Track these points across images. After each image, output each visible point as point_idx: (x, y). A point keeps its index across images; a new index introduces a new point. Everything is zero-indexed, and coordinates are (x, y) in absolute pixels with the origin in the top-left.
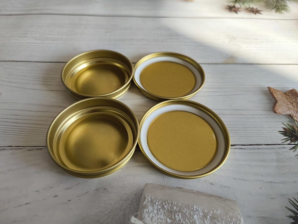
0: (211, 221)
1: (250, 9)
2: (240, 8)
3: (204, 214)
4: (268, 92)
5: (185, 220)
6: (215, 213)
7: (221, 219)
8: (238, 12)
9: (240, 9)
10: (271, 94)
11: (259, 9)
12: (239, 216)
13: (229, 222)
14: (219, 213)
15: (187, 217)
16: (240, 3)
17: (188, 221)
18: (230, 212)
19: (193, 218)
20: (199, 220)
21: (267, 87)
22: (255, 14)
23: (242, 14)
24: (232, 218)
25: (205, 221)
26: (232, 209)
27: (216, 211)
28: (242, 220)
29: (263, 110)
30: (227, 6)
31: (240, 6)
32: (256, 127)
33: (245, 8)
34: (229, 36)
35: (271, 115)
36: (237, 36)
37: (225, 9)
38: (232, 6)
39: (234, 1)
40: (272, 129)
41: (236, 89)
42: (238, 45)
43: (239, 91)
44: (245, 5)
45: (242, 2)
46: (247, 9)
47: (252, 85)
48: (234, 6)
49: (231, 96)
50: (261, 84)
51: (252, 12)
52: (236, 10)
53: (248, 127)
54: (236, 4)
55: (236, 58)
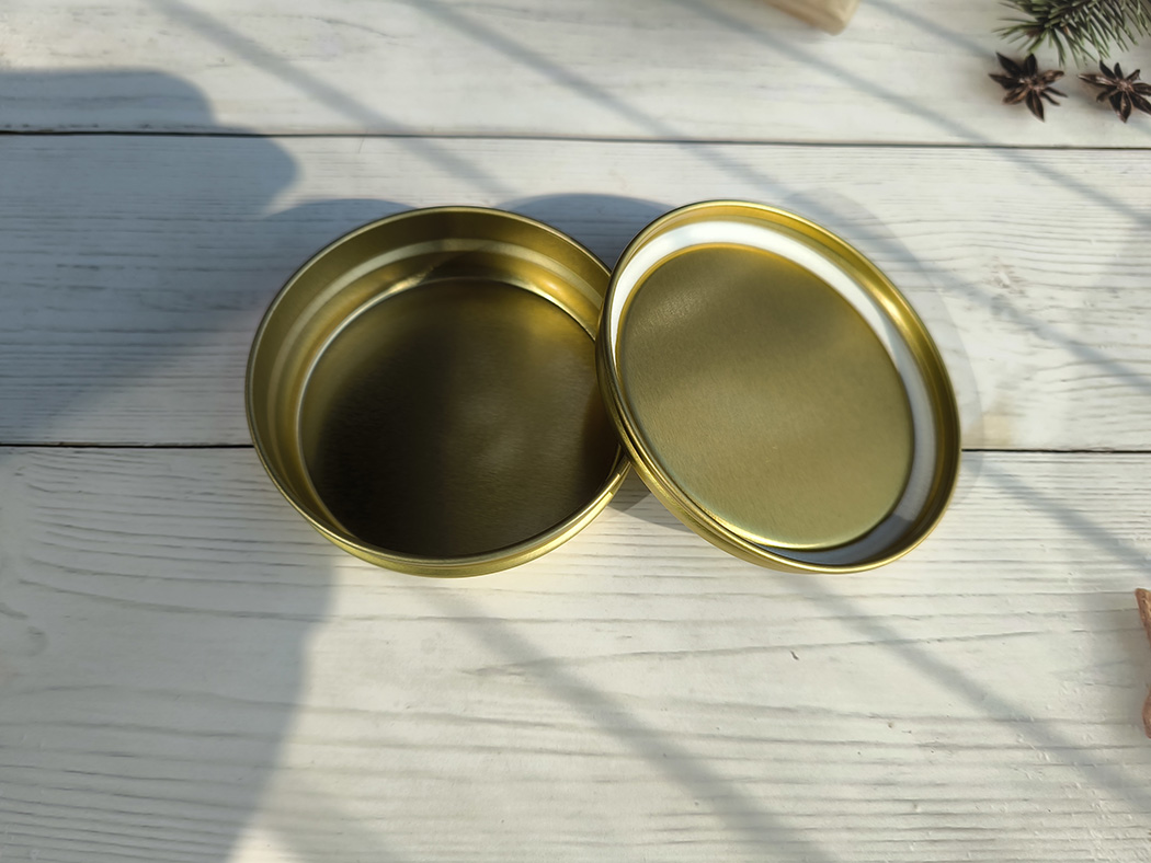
1: (1103, 80)
2: (1060, 73)
4: (1137, 621)
8: (1045, 102)
9: (1057, 84)
10: (1145, 632)
11: (1144, 78)
16: (1061, 36)
21: (1133, 589)
22: (1125, 116)
23: (1065, 122)
29: (1104, 723)
30: (997, 62)
31: (1062, 58)
32: (1070, 814)
33: (1083, 70)
34: (995, 267)
35: (1132, 747)
36: (1032, 264)
37: (990, 79)
38: (1024, 54)
39: (1032, 18)
40: (1128, 820)
41: (1007, 602)
42: (1035, 328)
43: (1017, 615)
44: (1083, 50)
45: (1069, 25)
46: (1090, 79)
47: (1074, 580)
48: (1032, 59)
49: (982, 644)
50: (1112, 575)
51: (1111, 99)
52: (1037, 89)
53: (1038, 814)
54: (1039, 41)
55: (1020, 415)
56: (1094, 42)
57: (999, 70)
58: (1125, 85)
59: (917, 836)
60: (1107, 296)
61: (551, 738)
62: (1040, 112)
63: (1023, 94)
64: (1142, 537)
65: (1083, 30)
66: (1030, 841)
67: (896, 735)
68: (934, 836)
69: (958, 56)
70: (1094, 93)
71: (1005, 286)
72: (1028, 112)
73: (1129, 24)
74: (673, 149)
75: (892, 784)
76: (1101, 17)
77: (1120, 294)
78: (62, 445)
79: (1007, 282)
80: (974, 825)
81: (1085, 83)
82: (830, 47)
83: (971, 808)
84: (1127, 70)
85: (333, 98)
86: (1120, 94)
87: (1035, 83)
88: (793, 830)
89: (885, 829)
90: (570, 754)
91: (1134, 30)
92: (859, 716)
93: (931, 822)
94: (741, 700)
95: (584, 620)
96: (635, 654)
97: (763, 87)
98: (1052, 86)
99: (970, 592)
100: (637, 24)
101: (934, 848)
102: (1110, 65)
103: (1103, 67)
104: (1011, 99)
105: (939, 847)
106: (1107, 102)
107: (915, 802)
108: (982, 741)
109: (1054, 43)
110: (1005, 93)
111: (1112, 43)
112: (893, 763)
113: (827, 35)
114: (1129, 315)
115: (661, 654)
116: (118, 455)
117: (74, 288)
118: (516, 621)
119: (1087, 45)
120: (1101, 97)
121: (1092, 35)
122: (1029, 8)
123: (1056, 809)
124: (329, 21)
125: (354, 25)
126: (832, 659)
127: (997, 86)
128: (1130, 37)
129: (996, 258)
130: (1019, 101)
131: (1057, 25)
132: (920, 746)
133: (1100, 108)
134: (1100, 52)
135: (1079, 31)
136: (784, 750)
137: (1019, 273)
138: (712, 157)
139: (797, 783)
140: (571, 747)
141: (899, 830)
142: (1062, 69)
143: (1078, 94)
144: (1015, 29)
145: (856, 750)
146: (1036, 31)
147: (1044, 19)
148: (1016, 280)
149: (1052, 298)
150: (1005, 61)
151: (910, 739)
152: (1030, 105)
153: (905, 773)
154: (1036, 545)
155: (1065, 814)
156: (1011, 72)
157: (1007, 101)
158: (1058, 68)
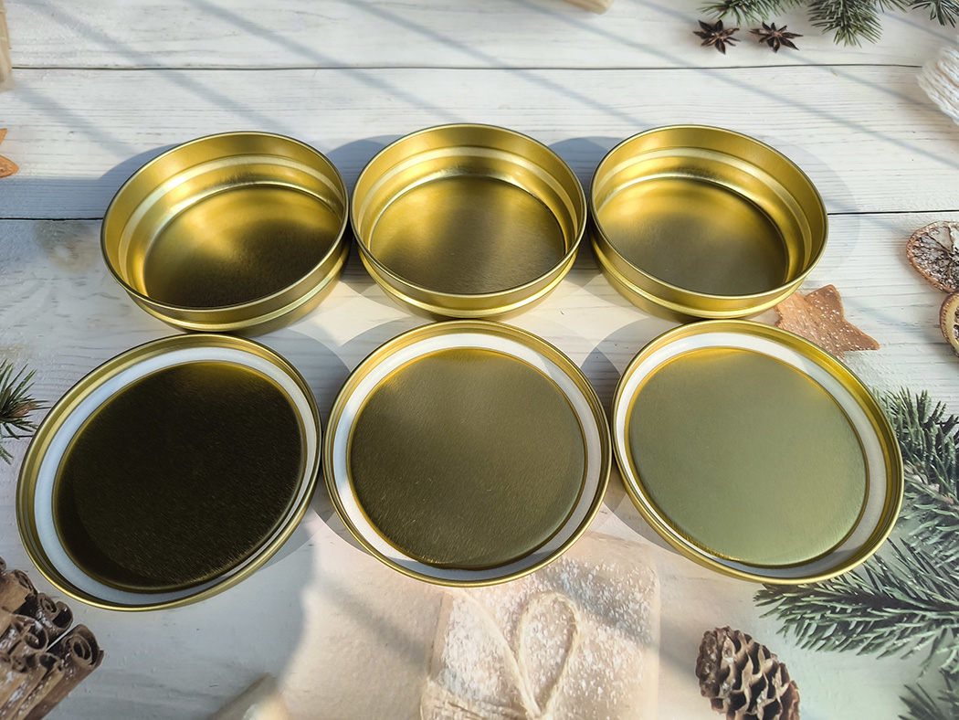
0: (595, 584)
1: (764, 32)
2: (738, 29)
3: (581, 571)
5: (543, 583)
6: (604, 569)
7: (615, 581)
8: (726, 44)
9: (734, 35)
11: (788, 30)
12: (652, 576)
13: (632, 586)
14: (612, 570)
15: (548, 577)
16: (739, 10)
17: (549, 584)
18: (634, 568)
19: (559, 578)
20: (572, 583)
23: (737, 54)
24: (636, 579)
25: (583, 585)
26: (640, 562)
27: (607, 566)
28: (657, 584)
30: (699, 25)
31: (739, 22)
33: (752, 27)
37: (694, 34)
38: (715, 21)
39: (722, 2)
44: (752, 17)
45: (744, 4)
46: (756, 31)
48: (720, 22)
51: (768, 41)
52: (722, 38)
54: (725, 13)
56: (759, 12)
57: (700, 29)
58: (777, 34)
62: (723, 50)
63: (714, 41)
65: (753, 6)
69: (675, 23)
70: (757, 38)
72: (716, 50)
73: (782, 3)
81: (752, 33)
82: (597, 20)
84: (779, 26)
86: (773, 38)
87: (721, 35)
91: (785, 6)
97: (556, 41)
98: (731, 36)
102: (769, 24)
103: (764, 25)
104: (706, 44)
106: (765, 42)
109: (734, 14)
110: (703, 41)
111: (771, 12)
113: (596, 15)
119: (755, 14)
120: (761, 41)
121: (759, 9)
125: (312, 14)
127: (699, 37)
128: (783, 10)
130: (711, 44)
131: (737, 5)
133: (761, 46)
134: (763, 17)
135: (751, 7)
142: (739, 27)
143: (747, 39)
144: (711, 8)
145: (595, 356)
146: (724, 8)
147: (729, 2)
150: (703, 24)
151: (627, 352)
152: (717, 46)
156: (706, 30)
157: (703, 45)
158: (736, 27)
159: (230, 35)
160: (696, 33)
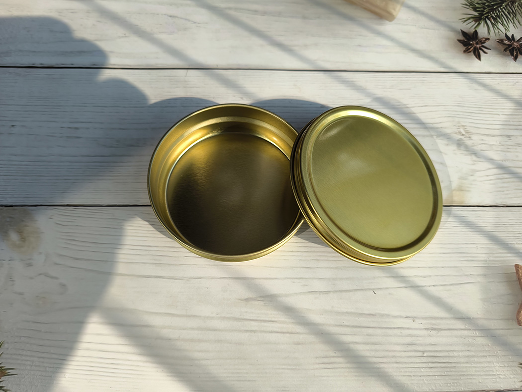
1: (507, 42)
2: (488, 39)
4: (515, 278)
8: (481, 51)
9: (487, 44)
10: (518, 282)
16: (488, 22)
21: (514, 264)
22: (516, 59)
23: (490, 61)
29: (501, 319)
30: (461, 33)
31: (489, 32)
32: (486, 356)
33: (498, 38)
34: (459, 126)
35: (512, 329)
36: (474, 125)
37: (458, 42)
38: (472, 30)
39: (476, 14)
40: (509, 359)
41: (462, 270)
42: (475, 153)
43: (466, 275)
44: (498, 28)
45: (492, 17)
46: (501, 42)
47: (490, 260)
48: (476, 32)
49: (452, 287)
50: (505, 259)
51: (510, 50)
52: (478, 46)
53: (473, 356)
54: (479, 24)
55: (468, 191)
56: (503, 25)
57: (462, 38)
58: (516, 44)
59: (424, 365)
60: (506, 139)
61: (275, 327)
62: (479, 57)
63: (472, 49)
64: (518, 242)
65: (498, 19)
66: (470, 367)
67: (415, 325)
68: (431, 365)
69: (444, 32)
70: (502, 48)
71: (463, 135)
72: (474, 57)
73: (518, 16)
74: (321, 74)
75: (413, 345)
76: (506, 13)
77: (512, 138)
78: (68, 206)
79: (464, 133)
80: (447, 361)
81: (499, 44)
82: (388, 27)
83: (446, 354)
84: (517, 37)
85: (174, 52)
86: (514, 48)
87: (477, 44)
88: (375, 363)
89: (412, 363)
90: (283, 333)
91: (520, 19)
92: (401, 317)
93: (430, 360)
94: (353, 311)
95: (288, 278)
96: (309, 292)
97: (360, 46)
98: (484, 45)
99: (447, 266)
100: (304, 18)
101: (431, 370)
102: (510, 35)
103: (506, 36)
105: (433, 370)
106: (508, 52)
107: (423, 352)
108: (451, 327)
109: (485, 25)
110: (464, 48)
111: (511, 25)
112: (415, 336)
113: (387, 22)
114: (515, 147)
115: (320, 292)
116: (93, 210)
117: (68, 137)
118: (260, 279)
119: (500, 26)
120: (505, 50)
121: (502, 21)
122: (475, 9)
123: (481, 354)
124: (170, 16)
125: (181, 18)
126: (390, 294)
127: (461, 45)
128: (519, 22)
129: (459, 122)
130: (470, 52)
131: (487, 17)
132: (426, 329)
133: (505, 55)
134: (505, 29)
135: (497, 20)
136: (370, 331)
137: (469, 129)
138: (338, 78)
139: (376, 344)
140: (284, 330)
141: (417, 363)
142: (489, 37)
143: (495, 49)
144: (469, 19)
145: (399, 331)
146: (478, 19)
147: (481, 14)
148: (467, 132)
149: (482, 140)
150: (464, 33)
151: (422, 326)
152: (475, 54)
153: (419, 340)
154: (474, 246)
155: (484, 356)
156: (466, 39)
157: (465, 52)
158: (487, 37)
159: (123, 37)
160: (459, 41)
